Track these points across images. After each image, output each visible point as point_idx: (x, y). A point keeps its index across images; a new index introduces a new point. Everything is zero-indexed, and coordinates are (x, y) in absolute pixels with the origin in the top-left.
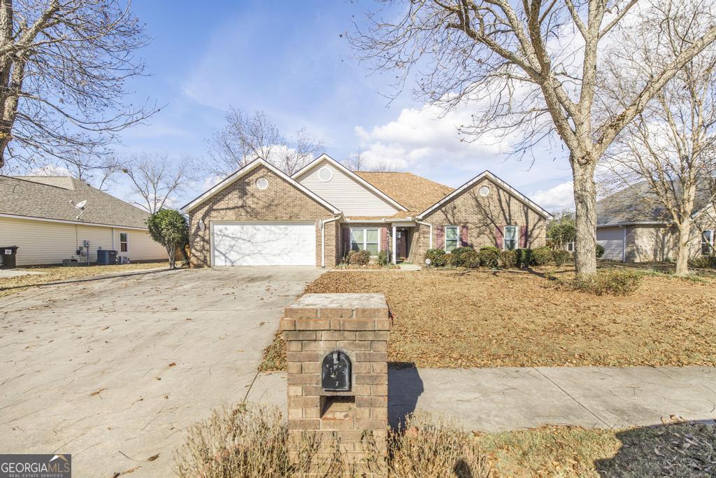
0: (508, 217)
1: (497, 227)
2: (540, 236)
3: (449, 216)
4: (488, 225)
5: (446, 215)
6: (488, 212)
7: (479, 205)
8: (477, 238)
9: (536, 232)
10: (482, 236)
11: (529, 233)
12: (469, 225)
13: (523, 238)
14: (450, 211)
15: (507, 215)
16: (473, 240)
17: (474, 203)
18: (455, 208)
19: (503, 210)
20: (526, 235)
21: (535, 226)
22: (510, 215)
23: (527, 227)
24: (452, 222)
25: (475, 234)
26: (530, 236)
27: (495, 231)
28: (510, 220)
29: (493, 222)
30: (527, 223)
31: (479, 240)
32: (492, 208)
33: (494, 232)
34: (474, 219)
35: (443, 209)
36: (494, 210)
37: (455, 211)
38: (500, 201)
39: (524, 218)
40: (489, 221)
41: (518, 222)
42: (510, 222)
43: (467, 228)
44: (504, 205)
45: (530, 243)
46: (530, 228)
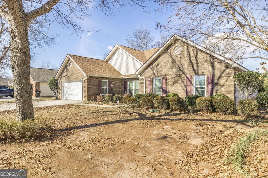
0: (196, 68)
1: (187, 77)
2: (227, 83)
3: (155, 72)
4: (180, 76)
5: (153, 71)
6: (180, 65)
7: (173, 61)
8: (172, 86)
9: (223, 80)
10: (176, 84)
11: (216, 81)
12: (168, 77)
13: (210, 86)
14: (155, 68)
15: (195, 66)
16: (170, 87)
17: (170, 60)
18: (158, 65)
19: (191, 62)
20: (213, 83)
21: (221, 74)
22: (198, 67)
23: (214, 76)
24: (157, 75)
25: (171, 83)
26: (217, 84)
27: (185, 80)
28: (198, 70)
29: (184, 73)
30: (214, 71)
31: (173, 88)
32: (183, 62)
33: (185, 82)
34: (170, 71)
35: (151, 67)
36: (185, 64)
37: (158, 67)
38: (189, 55)
39: (210, 68)
40: (181, 73)
41: (205, 71)
42: (198, 72)
43: (166, 79)
44: (193, 59)
45: (217, 90)
46: (217, 76)
